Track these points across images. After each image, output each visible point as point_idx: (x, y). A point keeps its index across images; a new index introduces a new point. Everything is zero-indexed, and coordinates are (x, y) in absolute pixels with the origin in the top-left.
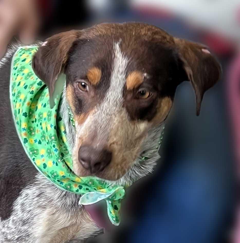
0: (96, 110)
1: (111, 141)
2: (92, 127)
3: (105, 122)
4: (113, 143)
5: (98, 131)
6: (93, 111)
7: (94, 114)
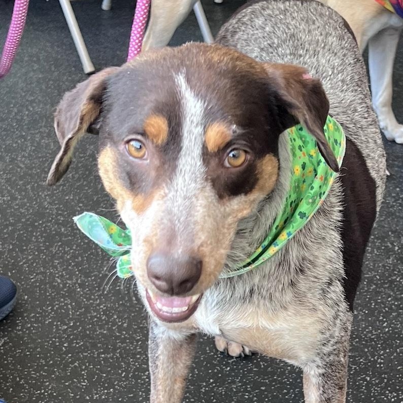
0: (167, 191)
1: (198, 242)
2: (165, 221)
3: (184, 212)
4: (202, 245)
5: (176, 229)
6: (162, 192)
7: (163, 197)
